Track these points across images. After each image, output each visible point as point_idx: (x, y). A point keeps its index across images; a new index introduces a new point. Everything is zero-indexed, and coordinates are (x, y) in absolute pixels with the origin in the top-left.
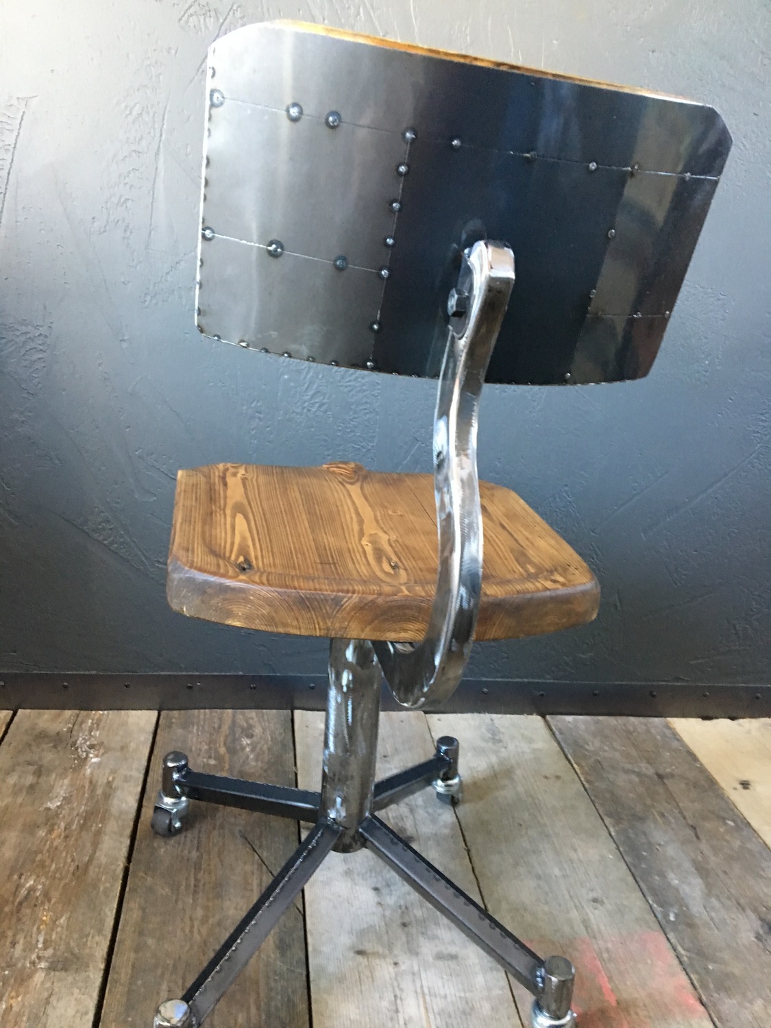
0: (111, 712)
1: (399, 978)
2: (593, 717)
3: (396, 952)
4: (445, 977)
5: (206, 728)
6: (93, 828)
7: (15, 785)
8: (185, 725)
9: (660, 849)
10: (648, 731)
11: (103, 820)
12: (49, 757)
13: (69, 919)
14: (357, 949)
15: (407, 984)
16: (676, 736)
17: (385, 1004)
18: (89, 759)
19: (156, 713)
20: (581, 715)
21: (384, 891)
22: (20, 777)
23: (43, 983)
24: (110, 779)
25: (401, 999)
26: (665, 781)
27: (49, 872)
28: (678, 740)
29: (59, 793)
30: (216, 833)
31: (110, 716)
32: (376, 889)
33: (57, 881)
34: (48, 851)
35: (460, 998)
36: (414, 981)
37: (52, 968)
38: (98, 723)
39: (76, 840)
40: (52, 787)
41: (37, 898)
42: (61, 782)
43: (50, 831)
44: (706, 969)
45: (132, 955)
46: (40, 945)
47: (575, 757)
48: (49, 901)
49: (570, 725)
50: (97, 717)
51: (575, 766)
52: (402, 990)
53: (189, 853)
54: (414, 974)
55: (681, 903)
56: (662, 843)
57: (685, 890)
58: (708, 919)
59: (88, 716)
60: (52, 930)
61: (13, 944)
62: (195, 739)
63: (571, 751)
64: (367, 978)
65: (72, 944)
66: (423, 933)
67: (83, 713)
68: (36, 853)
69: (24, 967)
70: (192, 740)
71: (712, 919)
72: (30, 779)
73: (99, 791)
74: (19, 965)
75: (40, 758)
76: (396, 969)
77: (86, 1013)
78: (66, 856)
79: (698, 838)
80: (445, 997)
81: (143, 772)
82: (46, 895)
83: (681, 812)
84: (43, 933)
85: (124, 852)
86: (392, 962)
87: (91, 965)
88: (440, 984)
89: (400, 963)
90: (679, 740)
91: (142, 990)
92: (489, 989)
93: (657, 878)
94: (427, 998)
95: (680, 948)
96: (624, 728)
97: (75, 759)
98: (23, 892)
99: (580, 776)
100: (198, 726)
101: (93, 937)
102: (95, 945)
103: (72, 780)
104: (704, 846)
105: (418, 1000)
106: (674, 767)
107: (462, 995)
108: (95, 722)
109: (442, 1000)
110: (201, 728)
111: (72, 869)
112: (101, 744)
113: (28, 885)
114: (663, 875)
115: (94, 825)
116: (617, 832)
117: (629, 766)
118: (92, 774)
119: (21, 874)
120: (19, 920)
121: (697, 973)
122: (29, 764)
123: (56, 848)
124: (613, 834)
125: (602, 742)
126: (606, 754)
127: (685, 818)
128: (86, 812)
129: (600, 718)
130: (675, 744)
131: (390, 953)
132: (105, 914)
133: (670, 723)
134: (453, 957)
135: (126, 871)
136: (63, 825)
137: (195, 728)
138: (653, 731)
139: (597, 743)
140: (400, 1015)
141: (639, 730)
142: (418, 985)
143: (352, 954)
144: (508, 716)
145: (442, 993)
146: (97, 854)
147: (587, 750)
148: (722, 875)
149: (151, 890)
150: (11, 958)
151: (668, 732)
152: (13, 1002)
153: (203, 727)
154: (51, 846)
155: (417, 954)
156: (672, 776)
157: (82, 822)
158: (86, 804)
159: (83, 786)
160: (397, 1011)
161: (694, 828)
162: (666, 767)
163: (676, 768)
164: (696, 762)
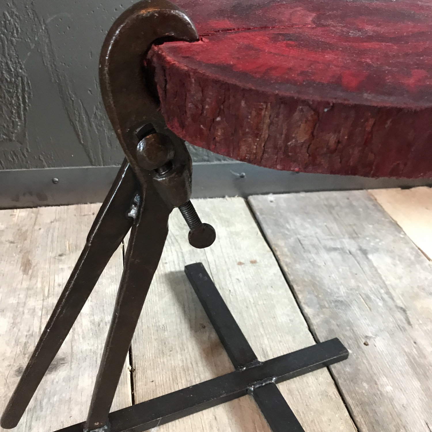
2: (295, 194)
20: (283, 193)
49: (271, 205)
83: (388, 292)
117: (331, 244)
126: (307, 232)
127: (393, 299)
129: (303, 195)
147: (288, 230)
156: (376, 249)
161: (404, 310)
162: (369, 241)
163: (381, 240)
164: (400, 232)
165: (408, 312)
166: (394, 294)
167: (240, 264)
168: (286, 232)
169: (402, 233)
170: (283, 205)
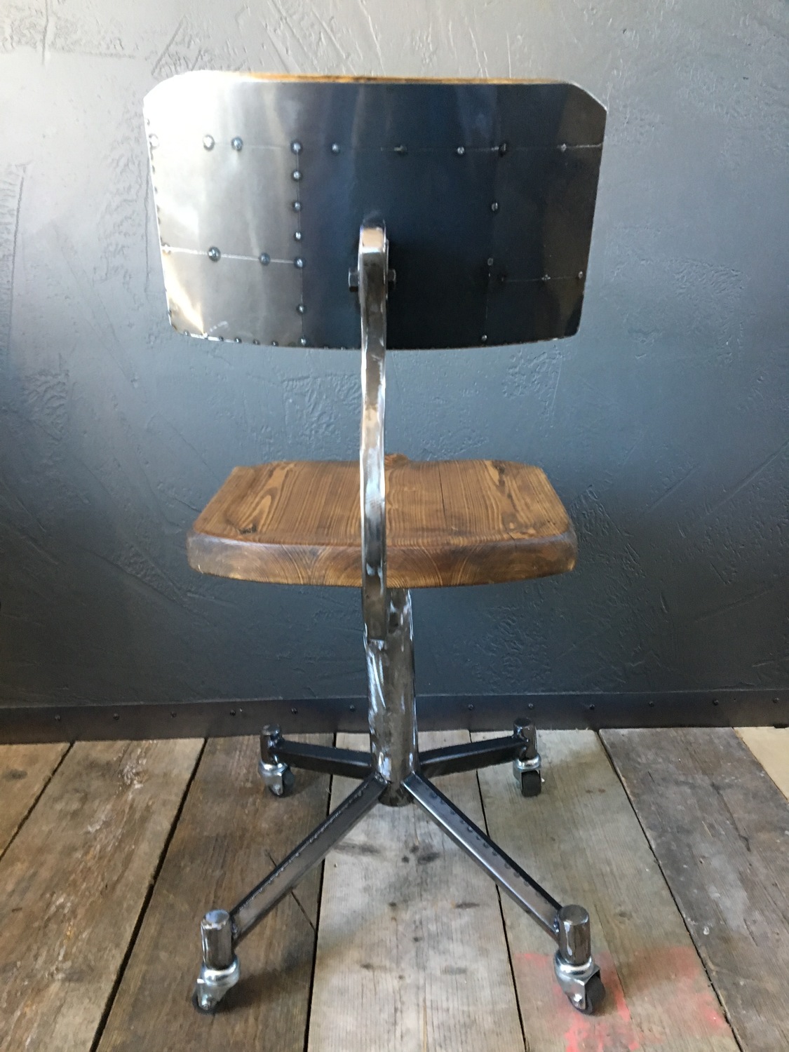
0: (160, 741)
1: (402, 992)
2: (650, 729)
3: (403, 965)
4: (450, 990)
5: (248, 752)
6: (126, 849)
7: (61, 810)
8: (228, 752)
9: (703, 862)
10: (711, 742)
11: (136, 843)
12: (96, 784)
13: (90, 934)
14: (364, 963)
15: (409, 998)
16: (741, 745)
17: (385, 1016)
18: (133, 786)
19: (202, 740)
20: (638, 727)
21: (400, 906)
22: (67, 804)
23: (57, 994)
24: (150, 803)
25: (401, 1012)
26: (721, 792)
27: (78, 891)
28: (743, 749)
29: (99, 818)
30: (241, 853)
31: (158, 745)
32: (393, 905)
33: (85, 899)
34: (82, 871)
35: (463, 1012)
36: (417, 994)
37: (69, 979)
38: (147, 751)
39: (109, 861)
40: (95, 812)
41: (65, 915)
42: (103, 808)
43: (86, 853)
44: (736, 985)
45: (144, 967)
46: (60, 958)
47: (624, 770)
48: (75, 918)
49: (623, 738)
50: (147, 746)
51: (623, 779)
52: (403, 1003)
53: (213, 871)
54: (418, 988)
55: (719, 916)
56: (707, 855)
57: (726, 903)
58: (746, 933)
59: (138, 746)
60: (74, 944)
61: (36, 957)
62: (235, 764)
63: (620, 764)
64: (370, 991)
65: (90, 957)
66: (434, 948)
67: (135, 743)
68: (71, 873)
69: (43, 977)
70: (233, 765)
71: (751, 933)
72: (75, 806)
73: (137, 816)
74: (39, 976)
75: (89, 786)
76: (401, 982)
77: (92, 1022)
78: (97, 876)
79: (749, 849)
80: (448, 1010)
81: (181, 795)
82: (74, 912)
83: (733, 823)
84: (65, 947)
85: (152, 870)
86: (398, 975)
87: (104, 977)
88: (444, 998)
89: (407, 976)
90: (746, 750)
91: (148, 999)
92: (494, 1003)
93: (696, 891)
94: (429, 1011)
95: (710, 965)
96: (683, 738)
97: (120, 785)
98: (53, 909)
99: (627, 789)
100: (240, 752)
101: (110, 950)
102: (111, 958)
103: (113, 806)
104: (755, 859)
105: (419, 1012)
106: (733, 778)
107: (465, 1008)
108: (143, 751)
109: (444, 1014)
110: (243, 753)
111: (100, 888)
112: (145, 772)
113: (58, 903)
114: (702, 888)
115: (128, 847)
116: (658, 845)
117: (682, 778)
118: (133, 800)
119: (54, 893)
120: (45, 935)
121: (726, 989)
122: (77, 791)
123: (90, 868)
124: (653, 847)
125: (656, 754)
126: (659, 766)
127: (737, 829)
128: (123, 835)
129: (659, 730)
130: (740, 754)
131: (398, 967)
132: (125, 928)
133: (737, 732)
134: (463, 971)
135: (151, 888)
136: (98, 847)
137: (238, 753)
138: (716, 741)
139: (651, 755)
140: (398, 1028)
141: (701, 741)
142: (421, 999)
143: (357, 967)
144: (558, 731)
145: (445, 1005)
146: (126, 874)
147: (639, 763)
148: (771, 889)
149: (172, 906)
150: (32, 970)
151: (733, 742)
152: (27, 1010)
153: (245, 753)
154: (85, 867)
155: (424, 968)
156: (730, 786)
157: (117, 844)
158: (123, 827)
159: (124, 811)
160: (395, 1023)
161: (746, 840)
162: (725, 778)
163: (737, 778)
164: (761, 771)
165: (750, 841)
166: (739, 826)
167: (589, 792)
168: (637, 766)
169: (763, 772)
170: (637, 739)
